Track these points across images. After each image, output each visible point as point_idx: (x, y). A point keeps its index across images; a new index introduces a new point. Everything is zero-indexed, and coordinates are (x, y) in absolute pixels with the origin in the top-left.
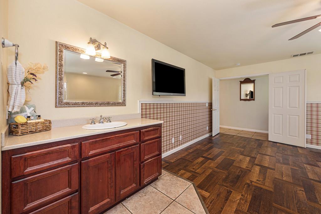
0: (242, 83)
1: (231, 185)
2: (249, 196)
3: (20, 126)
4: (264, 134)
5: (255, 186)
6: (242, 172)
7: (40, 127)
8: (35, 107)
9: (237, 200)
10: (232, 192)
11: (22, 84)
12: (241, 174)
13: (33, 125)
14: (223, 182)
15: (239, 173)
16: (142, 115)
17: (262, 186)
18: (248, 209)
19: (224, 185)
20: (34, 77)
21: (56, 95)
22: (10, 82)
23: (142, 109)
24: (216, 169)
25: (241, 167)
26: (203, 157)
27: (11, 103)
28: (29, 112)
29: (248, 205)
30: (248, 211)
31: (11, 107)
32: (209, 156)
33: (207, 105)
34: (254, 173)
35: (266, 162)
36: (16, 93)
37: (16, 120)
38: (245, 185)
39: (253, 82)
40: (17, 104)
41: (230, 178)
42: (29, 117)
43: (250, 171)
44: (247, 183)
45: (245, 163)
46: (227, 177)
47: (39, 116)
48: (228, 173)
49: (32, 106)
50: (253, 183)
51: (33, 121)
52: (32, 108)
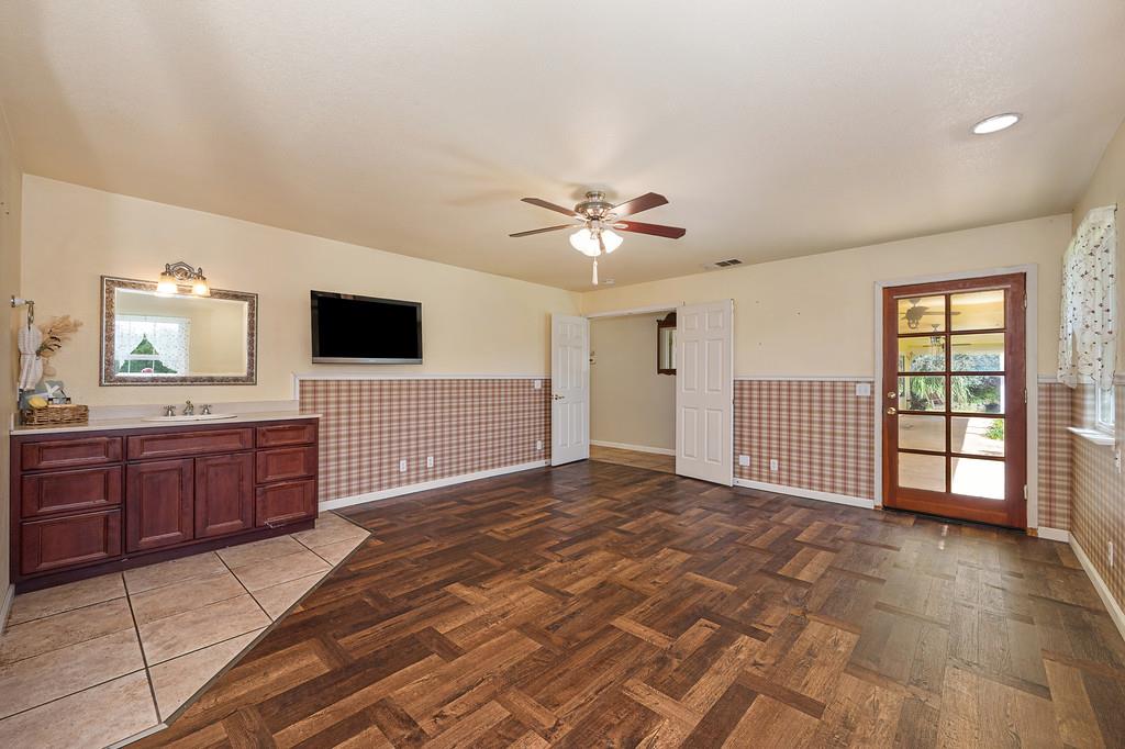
3: (36, 412)
7: (69, 415)
8: (61, 384)
11: (38, 353)
13: (57, 410)
16: (302, 404)
20: (56, 342)
21: (101, 365)
22: (22, 350)
23: (302, 392)
27: (23, 378)
28: (51, 391)
31: (22, 383)
33: (538, 385)
36: (30, 366)
37: (30, 403)
40: (30, 380)
42: (51, 399)
47: (69, 399)
49: (57, 383)
51: (57, 405)
52: (57, 387)
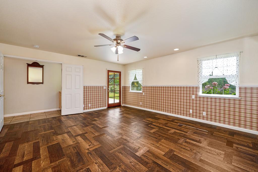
0: (29, 65)
1: (82, 164)
2: (99, 160)
4: (53, 112)
5: (93, 150)
6: (75, 148)
9: (98, 170)
10: (88, 168)
12: (77, 150)
14: (74, 169)
15: (74, 150)
17: (95, 147)
18: (109, 168)
19: (78, 169)
24: (52, 164)
25: (70, 144)
26: (19, 165)
29: (105, 165)
30: (110, 170)
32: (25, 158)
34: (82, 142)
35: (78, 131)
38: (89, 155)
39: (42, 66)
41: (75, 160)
43: (78, 143)
44: (87, 152)
45: (69, 140)
46: (72, 161)
48: (68, 158)
50: (90, 150)
